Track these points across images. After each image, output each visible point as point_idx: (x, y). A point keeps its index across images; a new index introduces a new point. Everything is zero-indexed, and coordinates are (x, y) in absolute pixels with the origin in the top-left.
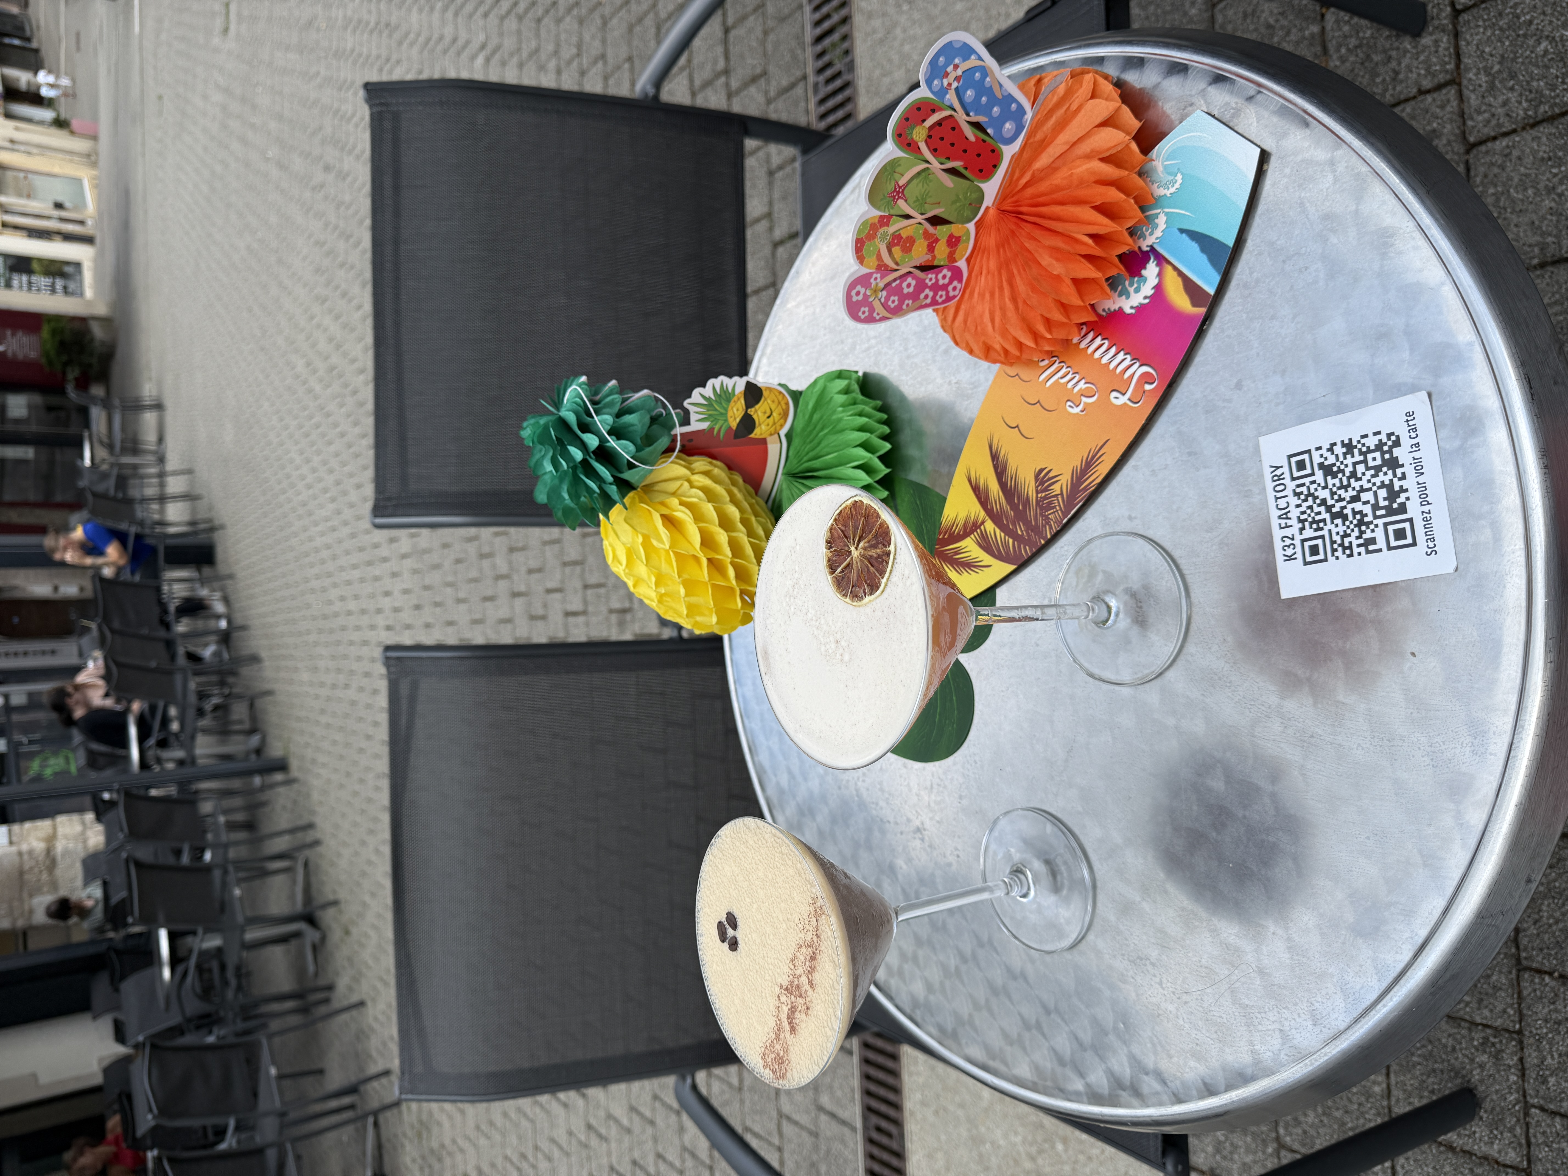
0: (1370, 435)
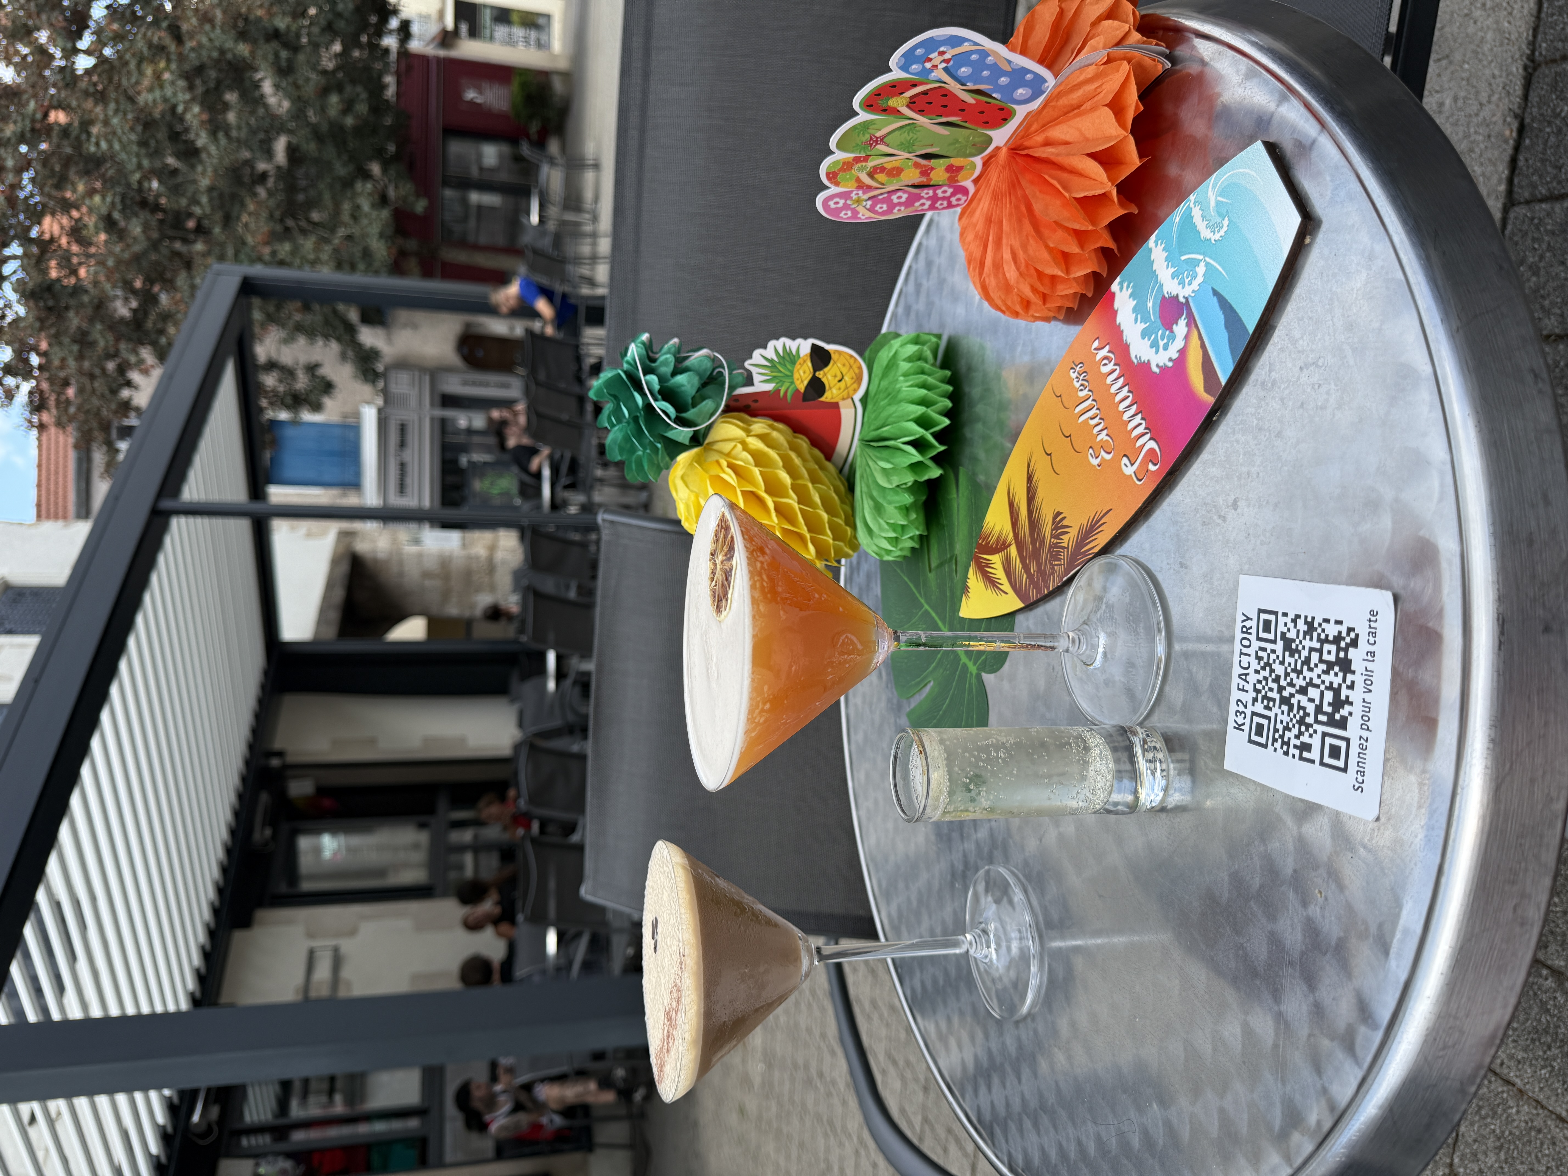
0: (1332, 622)
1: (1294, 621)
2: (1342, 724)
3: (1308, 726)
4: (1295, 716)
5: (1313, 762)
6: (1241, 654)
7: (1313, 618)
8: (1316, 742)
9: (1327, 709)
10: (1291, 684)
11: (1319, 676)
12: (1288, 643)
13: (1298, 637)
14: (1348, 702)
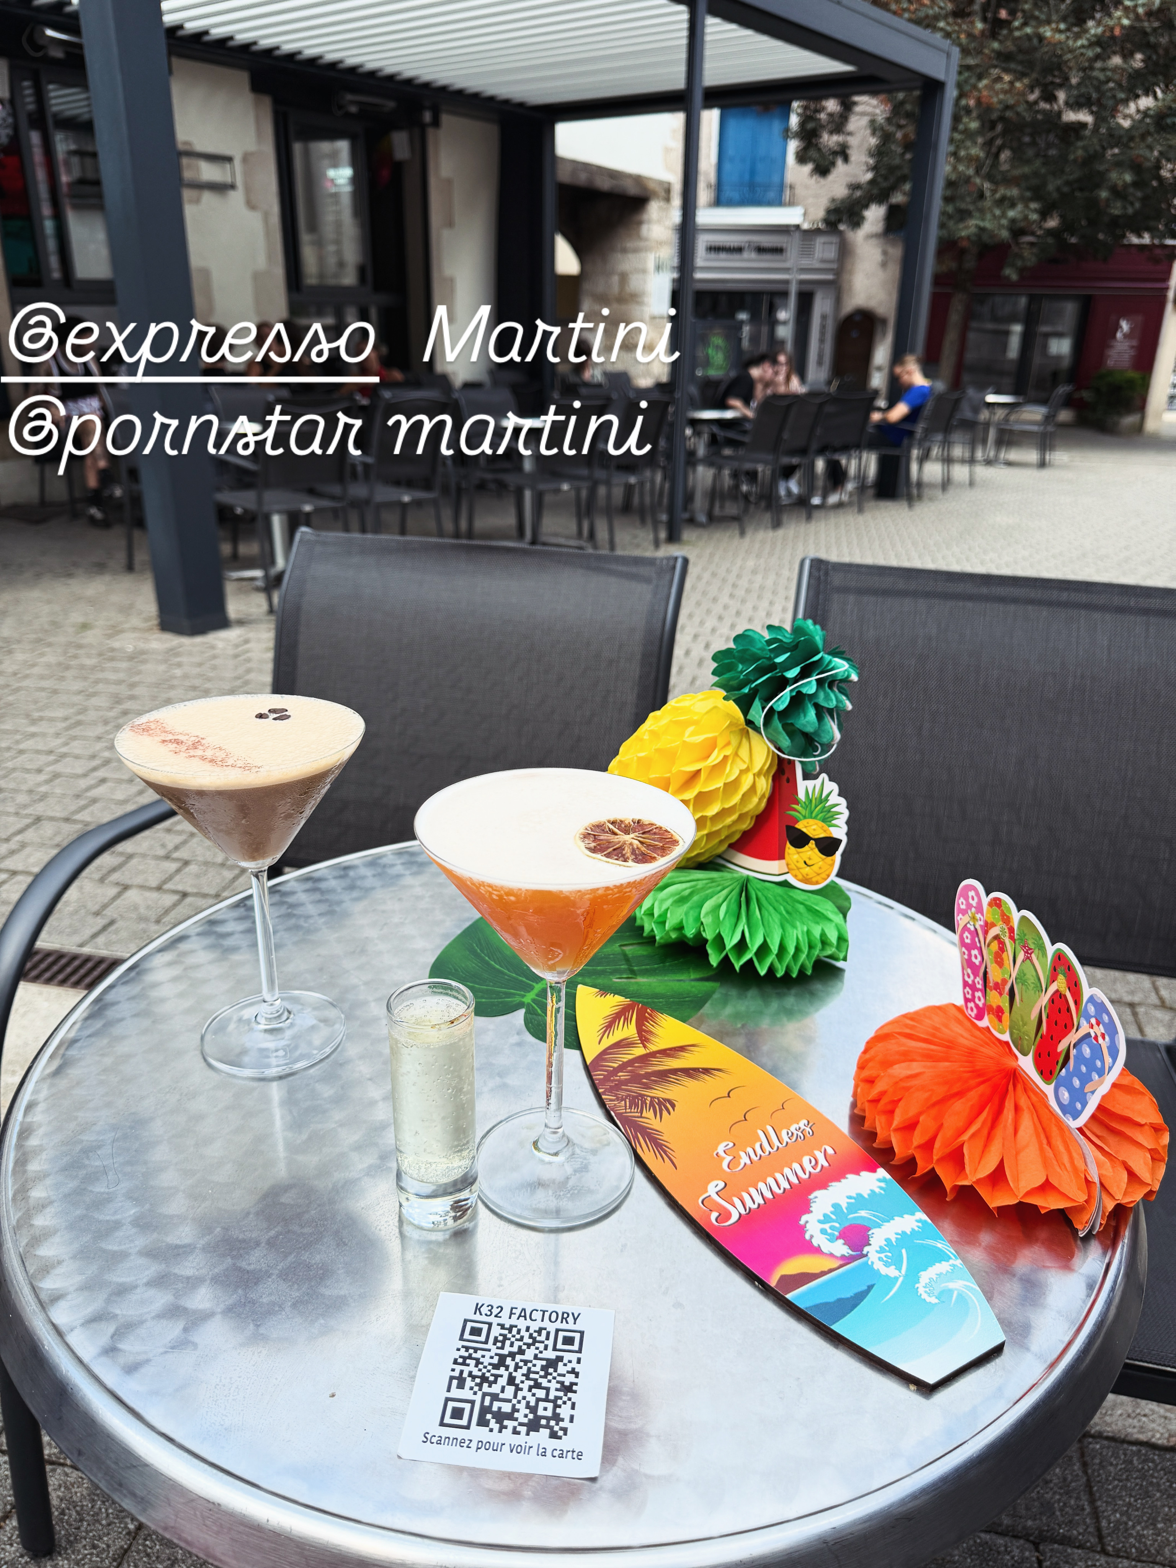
0: (572, 1412)
1: (573, 1371)
2: (483, 1422)
3: (480, 1386)
4: (489, 1371)
5: (449, 1390)
6: (544, 1312)
7: (575, 1392)
8: (466, 1394)
9: (496, 1406)
10: (517, 1367)
11: (524, 1398)
12: (552, 1364)
13: (559, 1375)
14: (502, 1428)
